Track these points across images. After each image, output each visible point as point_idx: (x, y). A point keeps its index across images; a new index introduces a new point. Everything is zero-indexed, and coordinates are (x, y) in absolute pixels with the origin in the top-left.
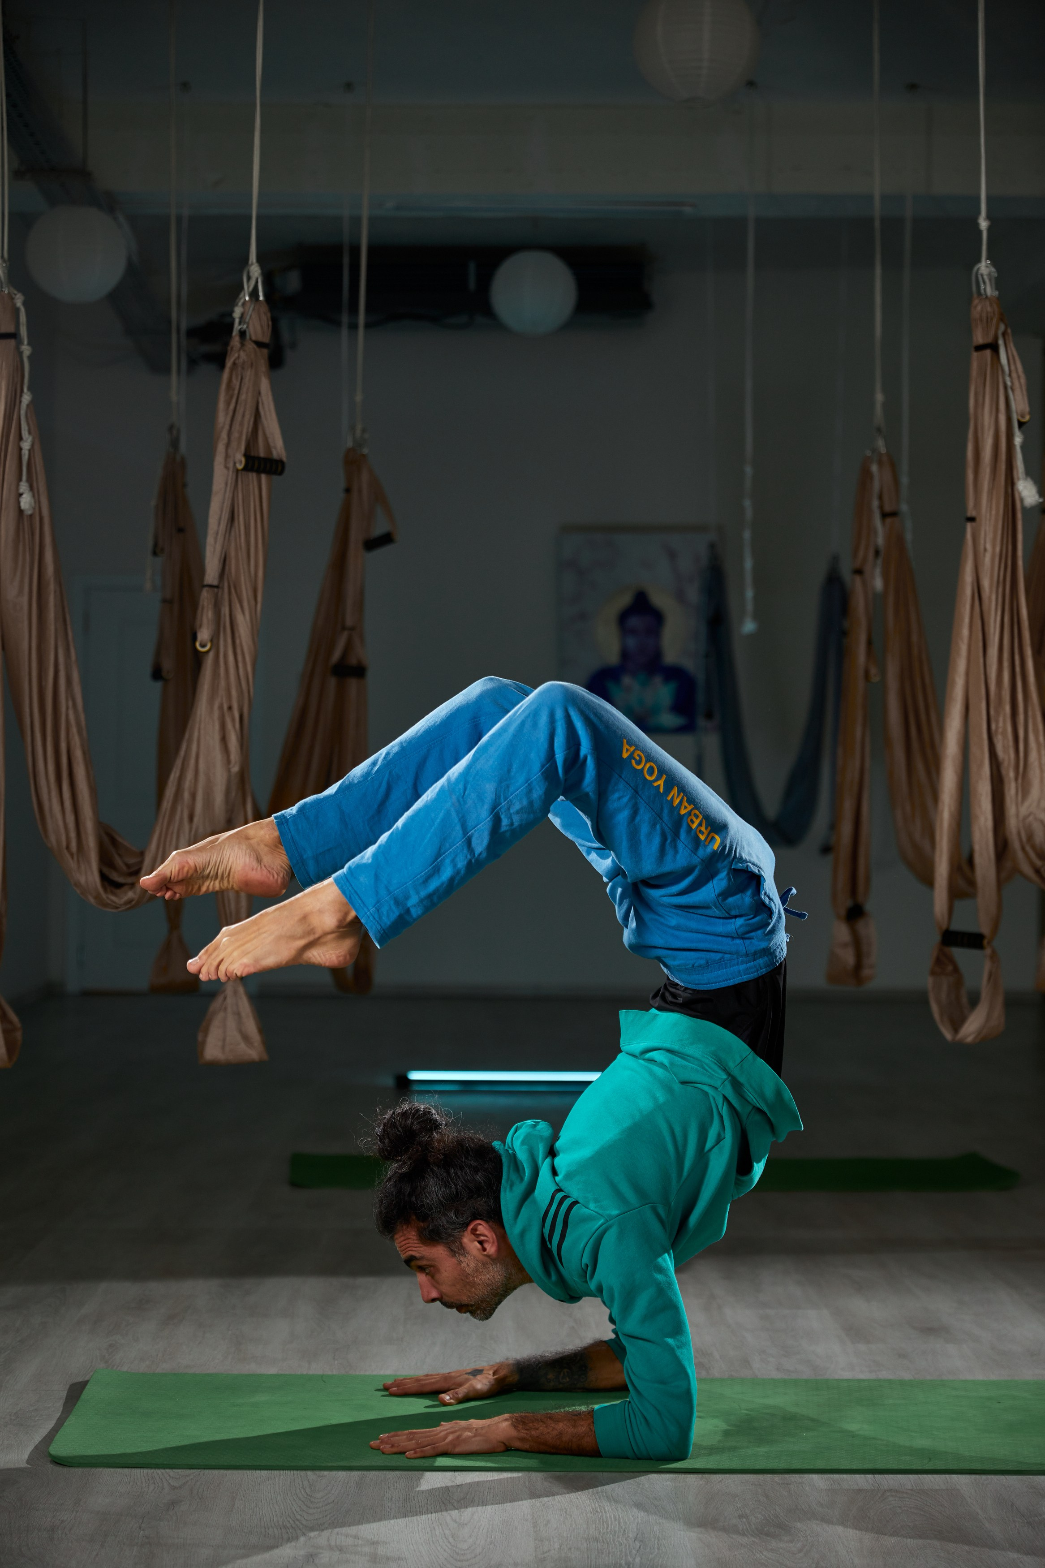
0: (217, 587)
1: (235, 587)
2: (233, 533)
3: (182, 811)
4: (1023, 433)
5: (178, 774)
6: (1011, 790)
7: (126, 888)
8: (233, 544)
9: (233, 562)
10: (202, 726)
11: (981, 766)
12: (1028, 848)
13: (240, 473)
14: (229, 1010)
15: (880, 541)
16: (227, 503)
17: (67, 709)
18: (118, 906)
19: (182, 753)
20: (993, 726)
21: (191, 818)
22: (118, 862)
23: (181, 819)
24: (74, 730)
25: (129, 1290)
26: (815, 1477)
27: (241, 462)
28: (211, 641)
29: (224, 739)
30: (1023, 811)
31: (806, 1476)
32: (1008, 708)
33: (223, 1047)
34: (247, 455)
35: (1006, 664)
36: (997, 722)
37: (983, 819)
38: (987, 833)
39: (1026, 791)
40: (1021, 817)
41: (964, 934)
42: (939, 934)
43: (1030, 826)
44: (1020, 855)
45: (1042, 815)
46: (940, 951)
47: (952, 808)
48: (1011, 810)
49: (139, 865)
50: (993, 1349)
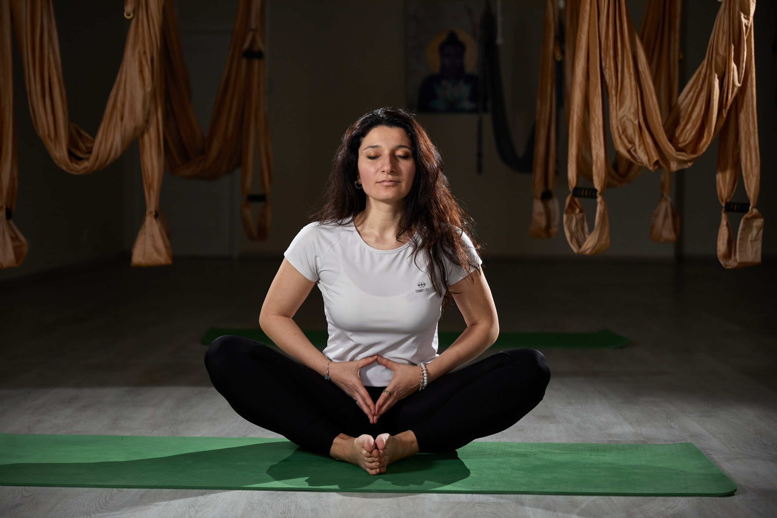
3: (117, 115)
5: (114, 94)
6: (613, 102)
10: (128, 64)
11: (596, 87)
12: (623, 137)
14: (148, 235)
17: (49, 53)
18: (78, 170)
20: (603, 64)
21: (122, 118)
22: (82, 145)
23: (116, 120)
24: (53, 66)
25: (68, 392)
28: (134, 12)
29: (141, 71)
30: (620, 114)
32: (611, 52)
33: (144, 256)
35: (611, 25)
36: (606, 61)
37: (597, 119)
38: (599, 128)
39: (621, 102)
40: (619, 118)
41: (585, 190)
42: (571, 189)
43: (624, 123)
44: (618, 141)
45: (632, 117)
46: (572, 200)
47: (579, 114)
48: (613, 114)
49: (92, 147)
50: (577, 427)
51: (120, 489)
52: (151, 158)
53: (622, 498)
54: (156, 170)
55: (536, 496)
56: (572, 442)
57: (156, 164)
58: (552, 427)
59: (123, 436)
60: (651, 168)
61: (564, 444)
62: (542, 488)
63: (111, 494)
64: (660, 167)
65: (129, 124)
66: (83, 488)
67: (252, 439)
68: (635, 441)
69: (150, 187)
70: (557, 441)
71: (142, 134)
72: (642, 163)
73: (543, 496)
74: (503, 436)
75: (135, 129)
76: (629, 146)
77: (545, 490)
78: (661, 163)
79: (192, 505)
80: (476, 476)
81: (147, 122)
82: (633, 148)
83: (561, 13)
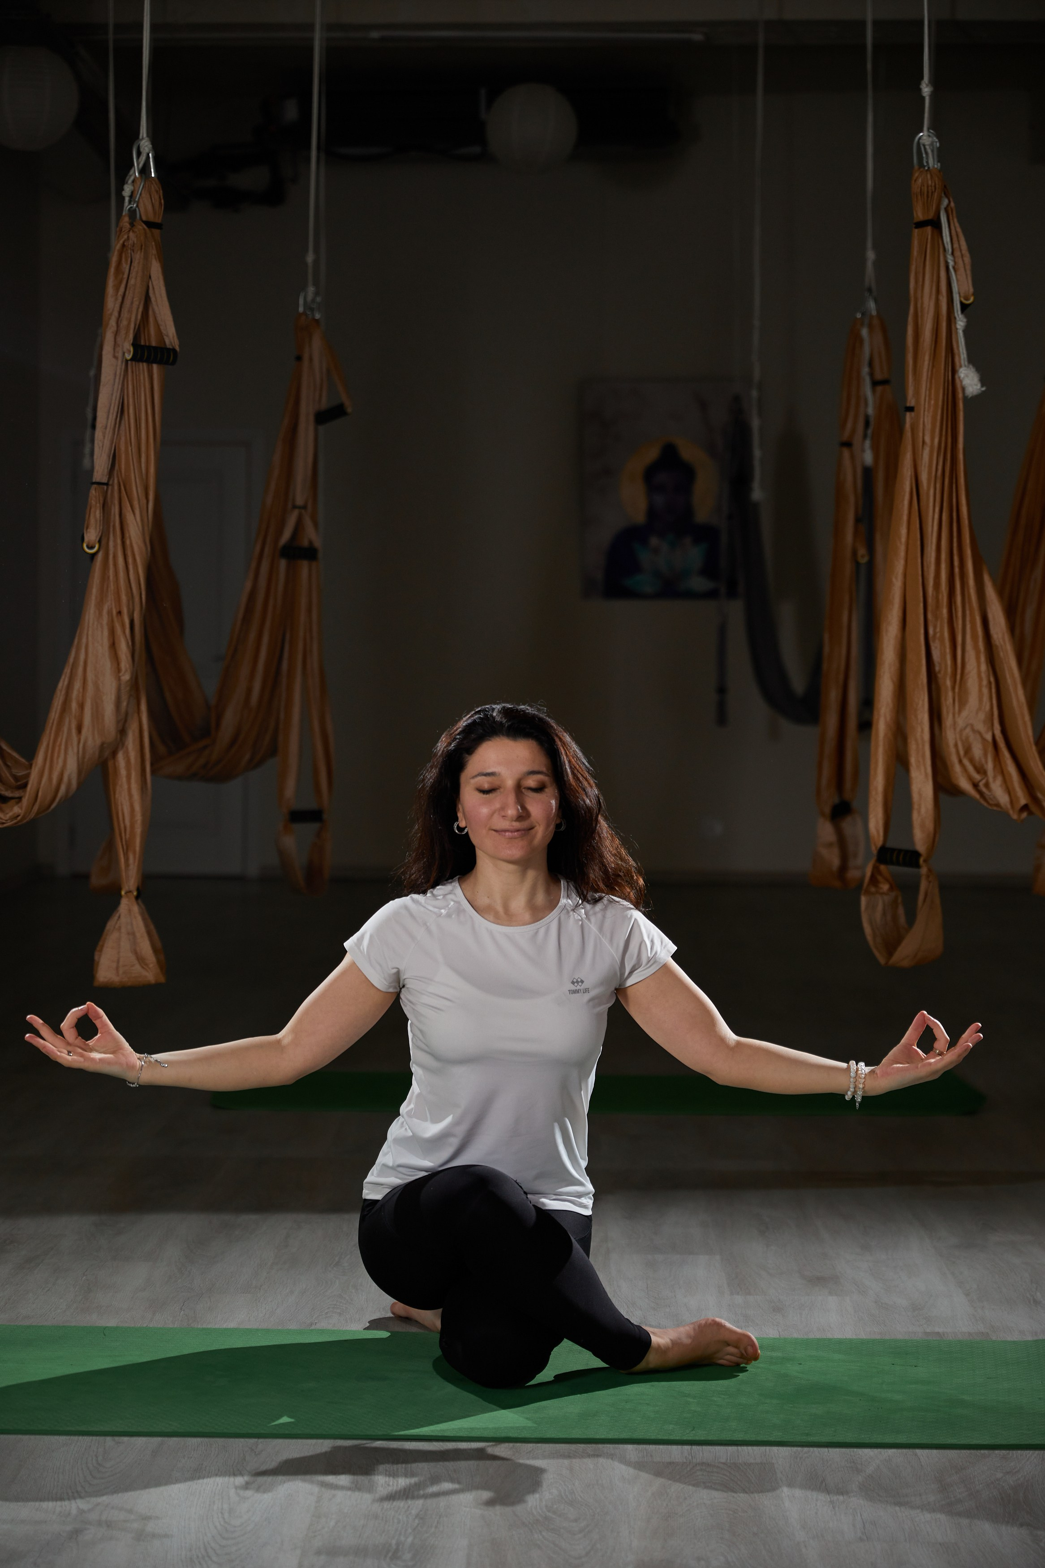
0: (107, 484)
1: (125, 486)
2: (122, 427)
3: (70, 721)
4: (966, 316)
5: (66, 683)
6: (948, 700)
7: (13, 801)
8: (123, 439)
9: (123, 456)
10: (90, 632)
11: (917, 673)
12: (966, 762)
13: (129, 362)
14: (123, 930)
15: (870, 411)
16: (117, 395)
18: (4, 821)
19: (71, 660)
20: (931, 631)
21: (79, 729)
22: (6, 774)
23: (69, 729)
26: (630, 1447)
27: (130, 351)
28: (100, 542)
29: (113, 646)
30: (961, 723)
31: (621, 1446)
32: (945, 611)
33: (117, 968)
34: (136, 345)
35: (944, 564)
36: (935, 627)
37: (919, 730)
38: (923, 746)
39: (962, 701)
40: (958, 730)
41: (900, 851)
42: (874, 851)
43: (967, 738)
44: (957, 768)
45: (980, 727)
46: (876, 869)
47: (888, 718)
48: (948, 721)
49: (28, 776)
50: (876, 1302)
51: (117, 1438)
52: (130, 796)
53: (935, 1451)
54: (139, 817)
55: (795, 1449)
56: (863, 1336)
57: (137, 807)
58: (832, 1301)
59: (105, 1328)
60: (1015, 817)
61: (851, 1340)
62: (807, 1435)
63: (105, 1449)
64: (1031, 813)
65: (91, 739)
66: (56, 1437)
67: (322, 1332)
68: (969, 1333)
69: (127, 848)
70: (838, 1335)
71: (114, 754)
72: (998, 805)
73: (806, 1449)
74: (747, 1324)
75: (102, 747)
76: (977, 777)
77: (811, 1439)
78: (1033, 808)
79: (238, 1470)
80: (700, 1409)
81: (122, 732)
82: (984, 781)
83: (868, 473)
